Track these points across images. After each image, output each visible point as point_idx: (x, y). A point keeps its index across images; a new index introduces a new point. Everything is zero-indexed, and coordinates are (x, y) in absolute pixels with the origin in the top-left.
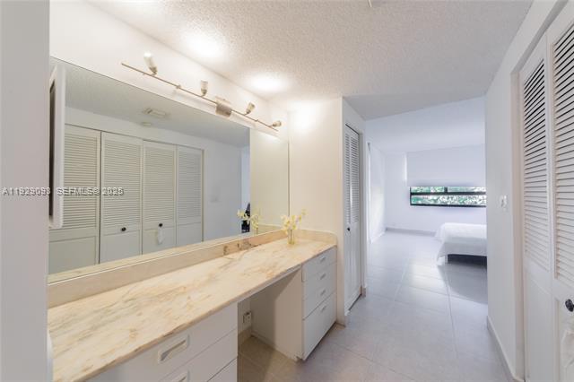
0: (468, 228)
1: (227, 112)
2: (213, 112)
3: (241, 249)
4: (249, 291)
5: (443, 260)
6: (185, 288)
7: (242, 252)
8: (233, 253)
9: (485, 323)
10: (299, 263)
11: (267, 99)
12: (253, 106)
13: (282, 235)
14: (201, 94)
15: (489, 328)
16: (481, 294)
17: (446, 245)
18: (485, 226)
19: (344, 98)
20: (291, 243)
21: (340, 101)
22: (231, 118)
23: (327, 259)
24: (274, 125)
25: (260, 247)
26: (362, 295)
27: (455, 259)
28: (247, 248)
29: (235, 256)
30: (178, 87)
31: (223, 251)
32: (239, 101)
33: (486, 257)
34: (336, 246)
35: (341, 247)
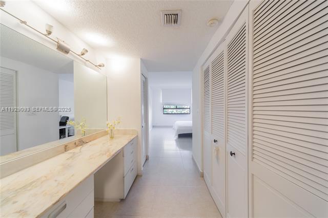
0: (185, 123)
1: (67, 51)
2: (55, 48)
3: (77, 146)
4: (100, 166)
5: (177, 136)
6: (46, 177)
7: (79, 148)
8: (71, 149)
9: (191, 157)
12: (87, 51)
14: (46, 33)
15: (193, 159)
16: (189, 147)
17: (178, 130)
18: (191, 122)
19: (141, 59)
20: (112, 137)
21: (139, 61)
22: (68, 56)
23: (134, 143)
24: (100, 66)
25: (90, 143)
26: (147, 159)
27: (181, 136)
28: (81, 145)
29: (77, 150)
31: (64, 149)
32: (76, 44)
33: (191, 134)
34: (137, 136)
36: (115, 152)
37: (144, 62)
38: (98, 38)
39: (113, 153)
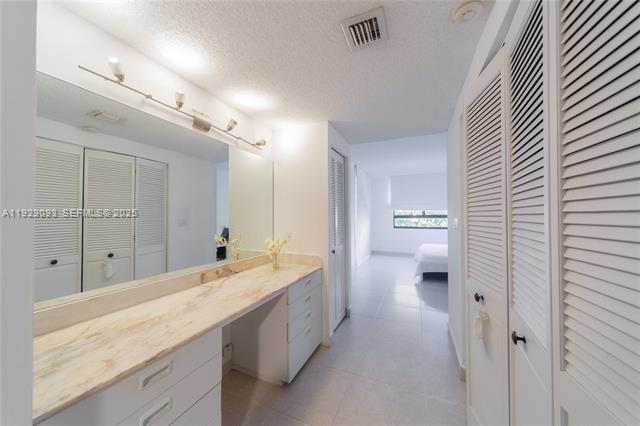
0: (435, 247)
1: (206, 127)
2: (189, 126)
3: (220, 277)
4: (235, 315)
5: (419, 278)
6: (160, 318)
7: (221, 280)
8: (211, 281)
9: (446, 329)
10: (285, 285)
11: (250, 116)
12: (235, 123)
13: (266, 260)
14: (176, 106)
15: (449, 333)
16: (442, 304)
17: (422, 265)
18: (446, 246)
19: (329, 122)
20: (276, 268)
21: (326, 125)
22: (209, 134)
23: (312, 281)
24: (258, 144)
25: (241, 274)
26: (347, 316)
27: (429, 277)
28: (227, 275)
29: (216, 283)
30: (148, 97)
31: (200, 279)
32: (220, 115)
33: (447, 274)
34: (321, 269)
35: (326, 269)
36: (267, 293)
37: (335, 127)
38: (252, 98)
39: (263, 295)
